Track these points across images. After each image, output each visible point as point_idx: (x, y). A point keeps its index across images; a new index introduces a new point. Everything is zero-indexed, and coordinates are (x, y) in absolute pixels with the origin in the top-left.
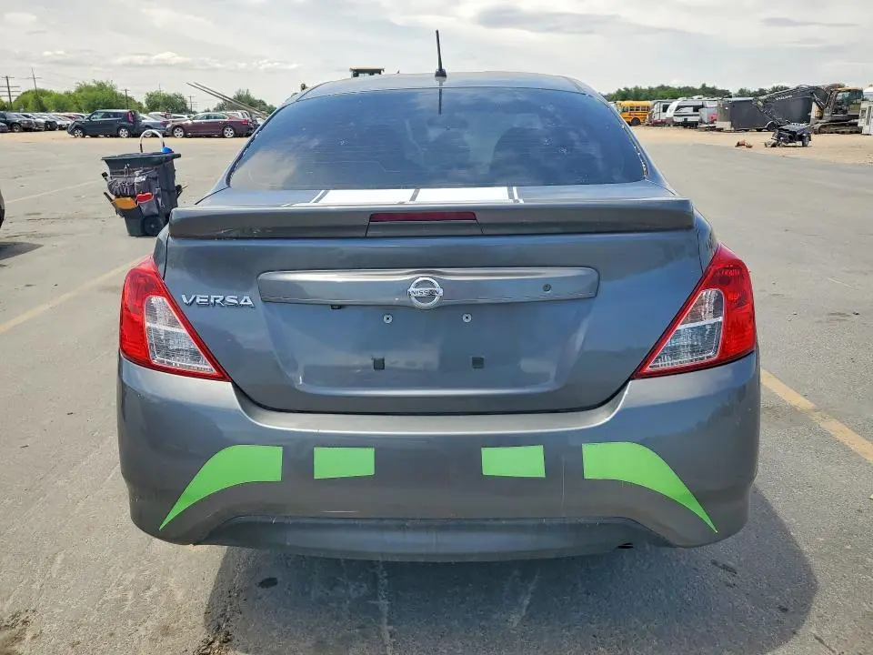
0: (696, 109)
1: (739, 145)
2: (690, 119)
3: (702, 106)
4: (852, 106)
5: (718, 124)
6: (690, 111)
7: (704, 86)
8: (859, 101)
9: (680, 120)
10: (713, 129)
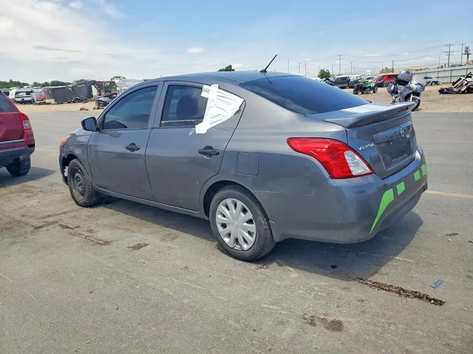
0: (28, 93)
1: (81, 109)
2: (26, 99)
3: (32, 92)
4: (112, 89)
5: (47, 101)
6: (24, 94)
7: (11, 81)
8: (115, 87)
9: (19, 100)
10: (45, 103)
